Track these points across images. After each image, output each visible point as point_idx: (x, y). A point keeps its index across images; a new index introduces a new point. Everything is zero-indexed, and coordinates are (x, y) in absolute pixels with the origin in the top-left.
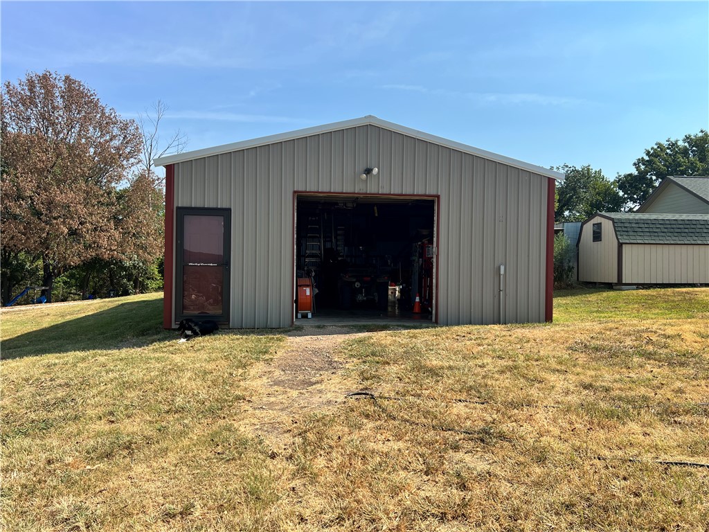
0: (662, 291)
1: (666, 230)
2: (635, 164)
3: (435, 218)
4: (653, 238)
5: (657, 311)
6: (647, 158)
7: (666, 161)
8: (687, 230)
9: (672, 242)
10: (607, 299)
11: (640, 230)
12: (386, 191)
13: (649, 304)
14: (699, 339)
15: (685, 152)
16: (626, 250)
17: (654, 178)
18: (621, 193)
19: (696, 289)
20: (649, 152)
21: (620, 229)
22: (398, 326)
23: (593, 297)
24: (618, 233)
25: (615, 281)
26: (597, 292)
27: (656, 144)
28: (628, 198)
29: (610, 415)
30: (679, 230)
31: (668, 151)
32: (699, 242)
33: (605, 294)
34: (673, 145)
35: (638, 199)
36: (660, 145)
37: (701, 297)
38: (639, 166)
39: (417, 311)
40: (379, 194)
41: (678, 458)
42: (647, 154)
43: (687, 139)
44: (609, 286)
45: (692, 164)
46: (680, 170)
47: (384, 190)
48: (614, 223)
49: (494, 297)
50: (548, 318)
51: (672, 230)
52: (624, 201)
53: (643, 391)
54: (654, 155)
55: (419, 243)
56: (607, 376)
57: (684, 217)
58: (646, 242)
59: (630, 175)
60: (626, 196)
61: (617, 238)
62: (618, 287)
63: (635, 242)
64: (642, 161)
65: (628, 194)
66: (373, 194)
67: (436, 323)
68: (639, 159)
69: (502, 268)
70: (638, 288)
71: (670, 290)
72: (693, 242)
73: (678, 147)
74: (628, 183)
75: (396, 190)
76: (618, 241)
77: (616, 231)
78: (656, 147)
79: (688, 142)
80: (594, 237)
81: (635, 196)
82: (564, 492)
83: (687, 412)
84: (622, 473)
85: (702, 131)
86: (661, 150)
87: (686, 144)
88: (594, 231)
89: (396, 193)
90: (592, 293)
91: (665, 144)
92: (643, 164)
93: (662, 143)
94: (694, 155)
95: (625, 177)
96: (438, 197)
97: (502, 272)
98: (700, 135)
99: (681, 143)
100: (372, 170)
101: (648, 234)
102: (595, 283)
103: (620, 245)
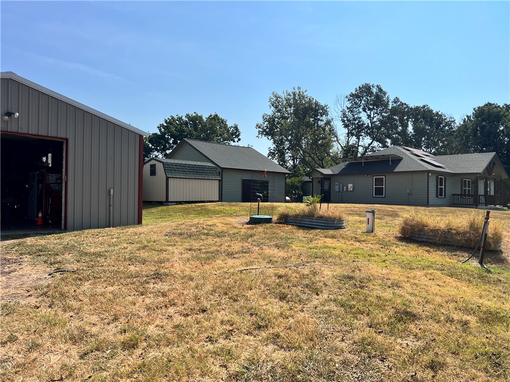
0: (190, 205)
1: (190, 171)
2: (158, 127)
3: (64, 155)
4: (184, 175)
5: (192, 216)
6: (165, 124)
7: (177, 128)
8: (200, 171)
9: (194, 177)
10: (162, 211)
11: (177, 170)
12: (25, 131)
13: (187, 212)
14: (224, 225)
15: (186, 124)
16: (171, 181)
17: (170, 137)
18: (150, 145)
19: (206, 204)
20: (167, 121)
21: (167, 169)
22: (35, 234)
23: (154, 210)
24: (166, 171)
25: (165, 200)
26: (154, 207)
27: (171, 116)
28: (154, 149)
29: (209, 258)
30: (197, 171)
31: (177, 122)
32: (206, 178)
33: (160, 208)
34: (180, 118)
35: (160, 150)
36: (173, 118)
37: (209, 207)
38: (161, 129)
39: (40, 224)
40: (18, 133)
41: (243, 268)
42: (165, 122)
43: (187, 116)
44: (161, 203)
45: (190, 132)
46: (184, 135)
47: (23, 130)
48: (163, 165)
49: (106, 210)
50: (140, 222)
51: (194, 171)
52: (151, 150)
53: (215, 248)
54: (170, 123)
55: (37, 172)
56: (196, 245)
57: (199, 163)
58: (181, 177)
59: (156, 134)
60: (153, 147)
61: (166, 175)
62: (166, 204)
63: (175, 177)
64: (162, 125)
65: (155, 146)
66: (23, 134)
67: (66, 230)
68: (161, 124)
69: (112, 190)
70: (177, 204)
71: (193, 205)
72: (204, 178)
73: (182, 120)
74: (155, 139)
75: (33, 131)
76: (167, 176)
77: (165, 170)
78: (170, 118)
79: (188, 118)
80: (151, 173)
81: (158, 148)
82: (209, 287)
83: (236, 253)
84: (227, 277)
85: (195, 113)
86: (174, 120)
87: (187, 119)
88: (151, 170)
89: (33, 133)
90: (152, 208)
91: (176, 117)
92: (163, 128)
93: (174, 116)
94: (191, 127)
95: (153, 134)
96: (67, 140)
97: (112, 193)
98: (194, 115)
99: (184, 118)
100: (14, 114)
101: (182, 172)
102: (152, 202)
103: (167, 178)
